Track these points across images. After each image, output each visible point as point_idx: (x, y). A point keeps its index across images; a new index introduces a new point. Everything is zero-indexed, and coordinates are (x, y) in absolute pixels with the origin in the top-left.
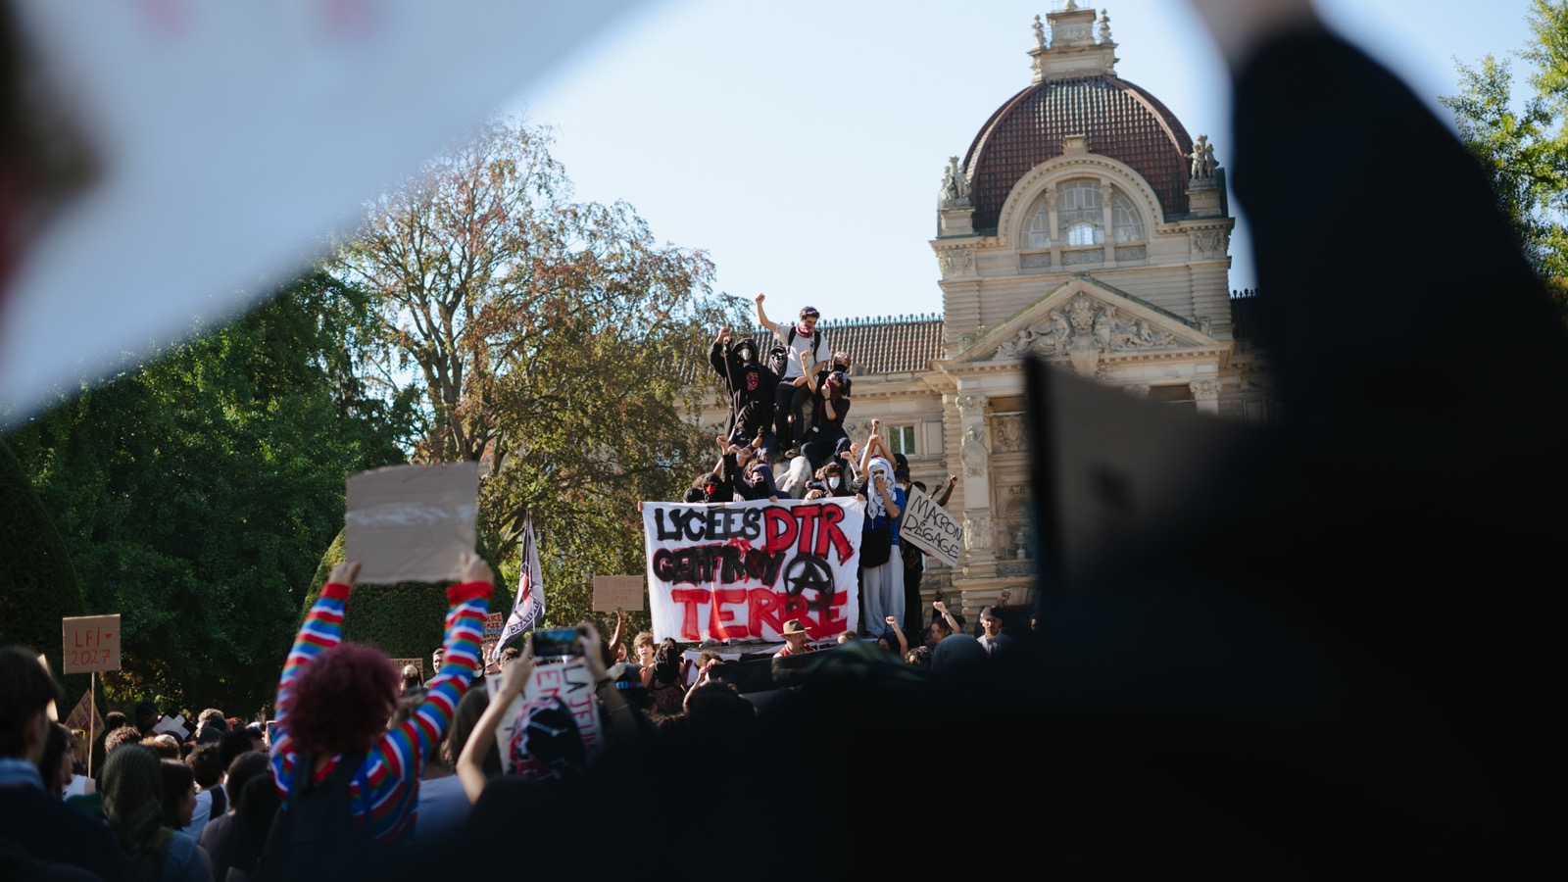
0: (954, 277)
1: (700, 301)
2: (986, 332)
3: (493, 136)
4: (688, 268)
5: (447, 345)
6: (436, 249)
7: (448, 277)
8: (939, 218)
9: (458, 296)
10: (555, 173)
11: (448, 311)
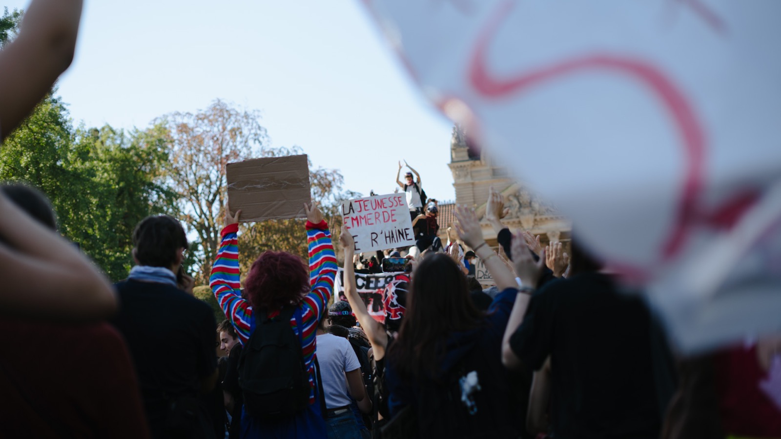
0: (461, 181)
1: (337, 194)
2: (477, 208)
3: (230, 115)
4: (330, 178)
5: (211, 220)
6: (203, 173)
7: (209, 187)
8: (451, 153)
9: (215, 196)
10: (262, 133)
11: (210, 204)
